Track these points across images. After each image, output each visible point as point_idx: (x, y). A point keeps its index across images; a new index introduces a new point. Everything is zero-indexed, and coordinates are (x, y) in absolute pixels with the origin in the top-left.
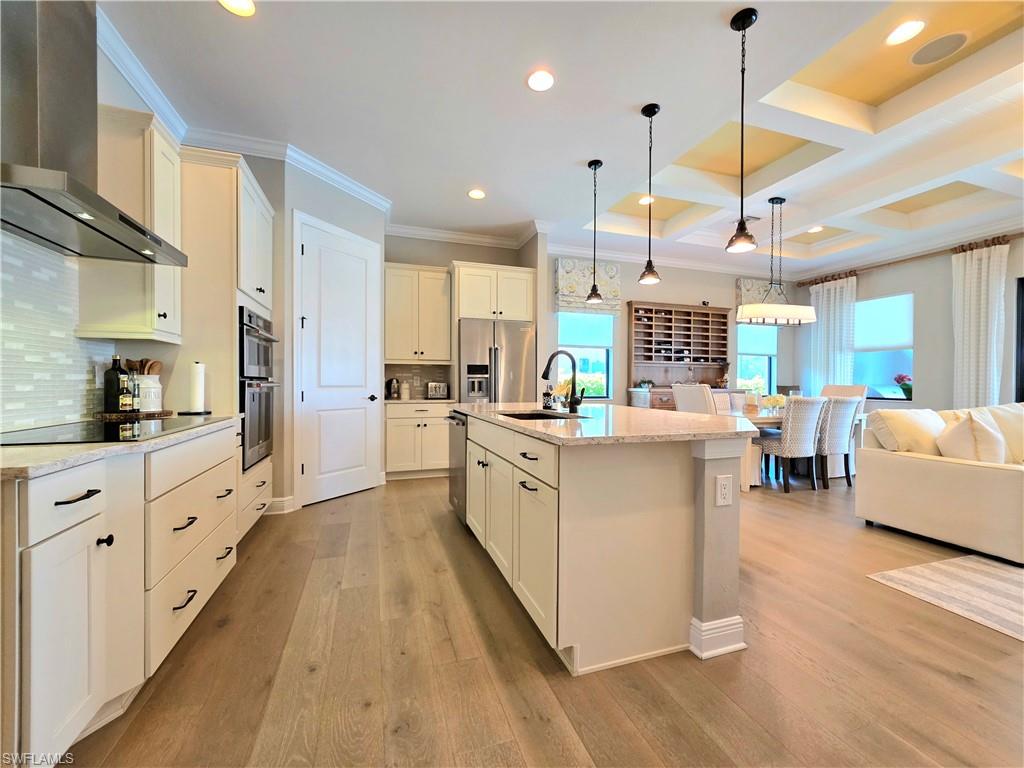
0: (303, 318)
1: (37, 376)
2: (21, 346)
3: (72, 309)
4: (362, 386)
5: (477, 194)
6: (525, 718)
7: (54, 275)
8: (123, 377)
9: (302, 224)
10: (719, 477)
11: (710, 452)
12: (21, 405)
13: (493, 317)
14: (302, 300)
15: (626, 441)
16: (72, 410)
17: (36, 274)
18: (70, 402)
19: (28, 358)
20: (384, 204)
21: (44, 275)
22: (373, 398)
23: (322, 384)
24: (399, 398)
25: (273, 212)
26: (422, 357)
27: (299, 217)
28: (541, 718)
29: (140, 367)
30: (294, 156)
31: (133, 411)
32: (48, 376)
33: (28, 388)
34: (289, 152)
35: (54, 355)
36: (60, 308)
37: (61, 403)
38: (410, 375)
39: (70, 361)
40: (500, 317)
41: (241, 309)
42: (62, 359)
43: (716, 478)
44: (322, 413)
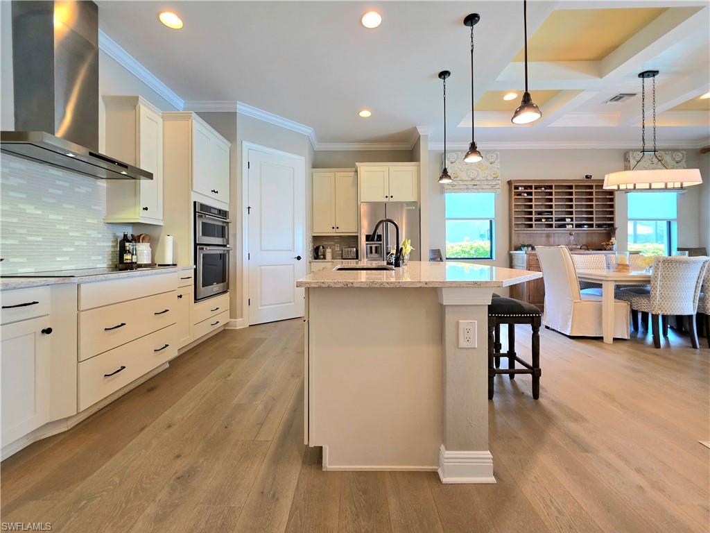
0: (249, 208)
1: (77, 243)
2: (67, 227)
3: (102, 207)
4: (291, 250)
5: (365, 114)
6: (262, 493)
7: (90, 190)
8: (127, 244)
9: (248, 148)
10: (460, 321)
11: (447, 299)
12: (67, 258)
13: (386, 200)
14: (249, 196)
15: (355, 285)
16: (102, 261)
17: (77, 190)
18: (100, 258)
19: (71, 234)
20: (308, 131)
21: (83, 190)
22: (299, 258)
23: (263, 249)
24: (324, 258)
25: (229, 144)
26: (337, 231)
27: (246, 145)
28: (274, 496)
29: (136, 239)
30: (242, 109)
31: (132, 263)
32: (85, 243)
33: (72, 249)
34: (238, 106)
35: (89, 232)
36: (93, 207)
37: (93, 258)
38: (334, 244)
39: (100, 236)
40: (391, 200)
41: (195, 203)
42: (94, 234)
43: (458, 322)
44: (263, 267)
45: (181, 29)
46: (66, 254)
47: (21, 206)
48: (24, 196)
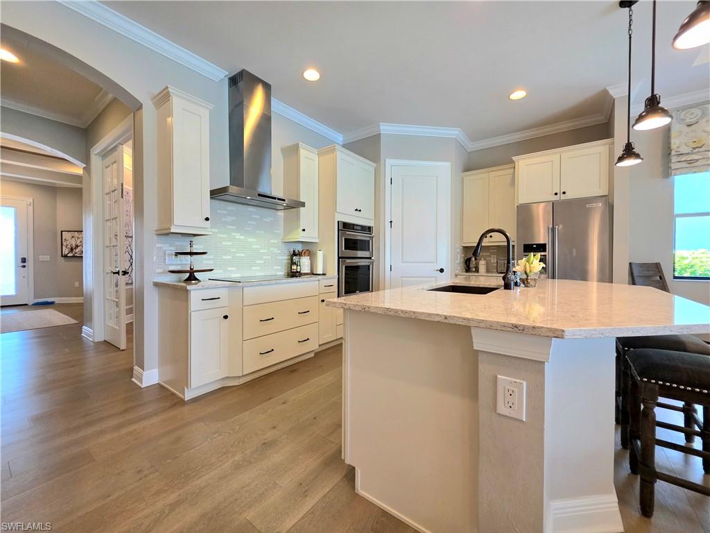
0: (391, 222)
1: (265, 257)
2: (258, 247)
3: (280, 231)
4: (433, 262)
5: (518, 95)
6: (301, 484)
7: (272, 219)
8: (294, 258)
9: (391, 165)
11: (479, 343)
12: (258, 268)
13: (555, 198)
14: (392, 208)
16: (281, 271)
17: (265, 220)
18: (279, 267)
19: (261, 251)
21: (269, 219)
22: (442, 271)
23: (404, 261)
24: (477, 271)
25: (375, 165)
27: (389, 162)
28: (306, 491)
29: (299, 254)
30: (386, 129)
31: (297, 272)
32: (269, 257)
33: (262, 262)
34: (381, 127)
35: (272, 249)
36: (275, 231)
37: (275, 268)
38: (488, 254)
39: (279, 252)
40: (563, 197)
41: (338, 222)
42: (276, 251)
43: (496, 377)
44: (403, 279)
45: (318, 80)
46: (259, 265)
47: (233, 234)
48: (234, 227)
